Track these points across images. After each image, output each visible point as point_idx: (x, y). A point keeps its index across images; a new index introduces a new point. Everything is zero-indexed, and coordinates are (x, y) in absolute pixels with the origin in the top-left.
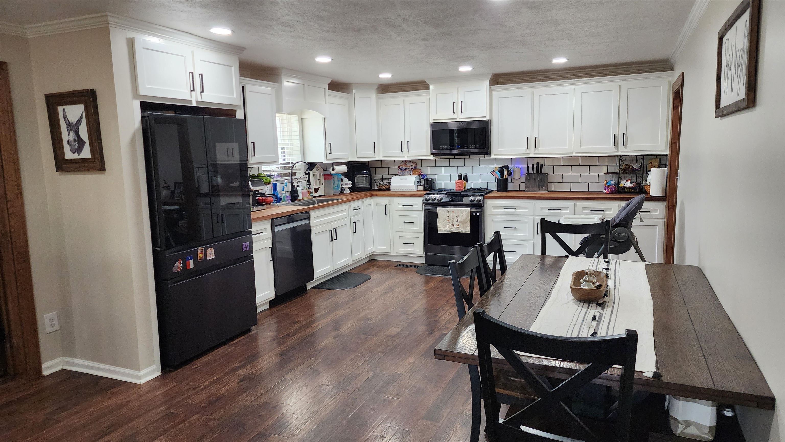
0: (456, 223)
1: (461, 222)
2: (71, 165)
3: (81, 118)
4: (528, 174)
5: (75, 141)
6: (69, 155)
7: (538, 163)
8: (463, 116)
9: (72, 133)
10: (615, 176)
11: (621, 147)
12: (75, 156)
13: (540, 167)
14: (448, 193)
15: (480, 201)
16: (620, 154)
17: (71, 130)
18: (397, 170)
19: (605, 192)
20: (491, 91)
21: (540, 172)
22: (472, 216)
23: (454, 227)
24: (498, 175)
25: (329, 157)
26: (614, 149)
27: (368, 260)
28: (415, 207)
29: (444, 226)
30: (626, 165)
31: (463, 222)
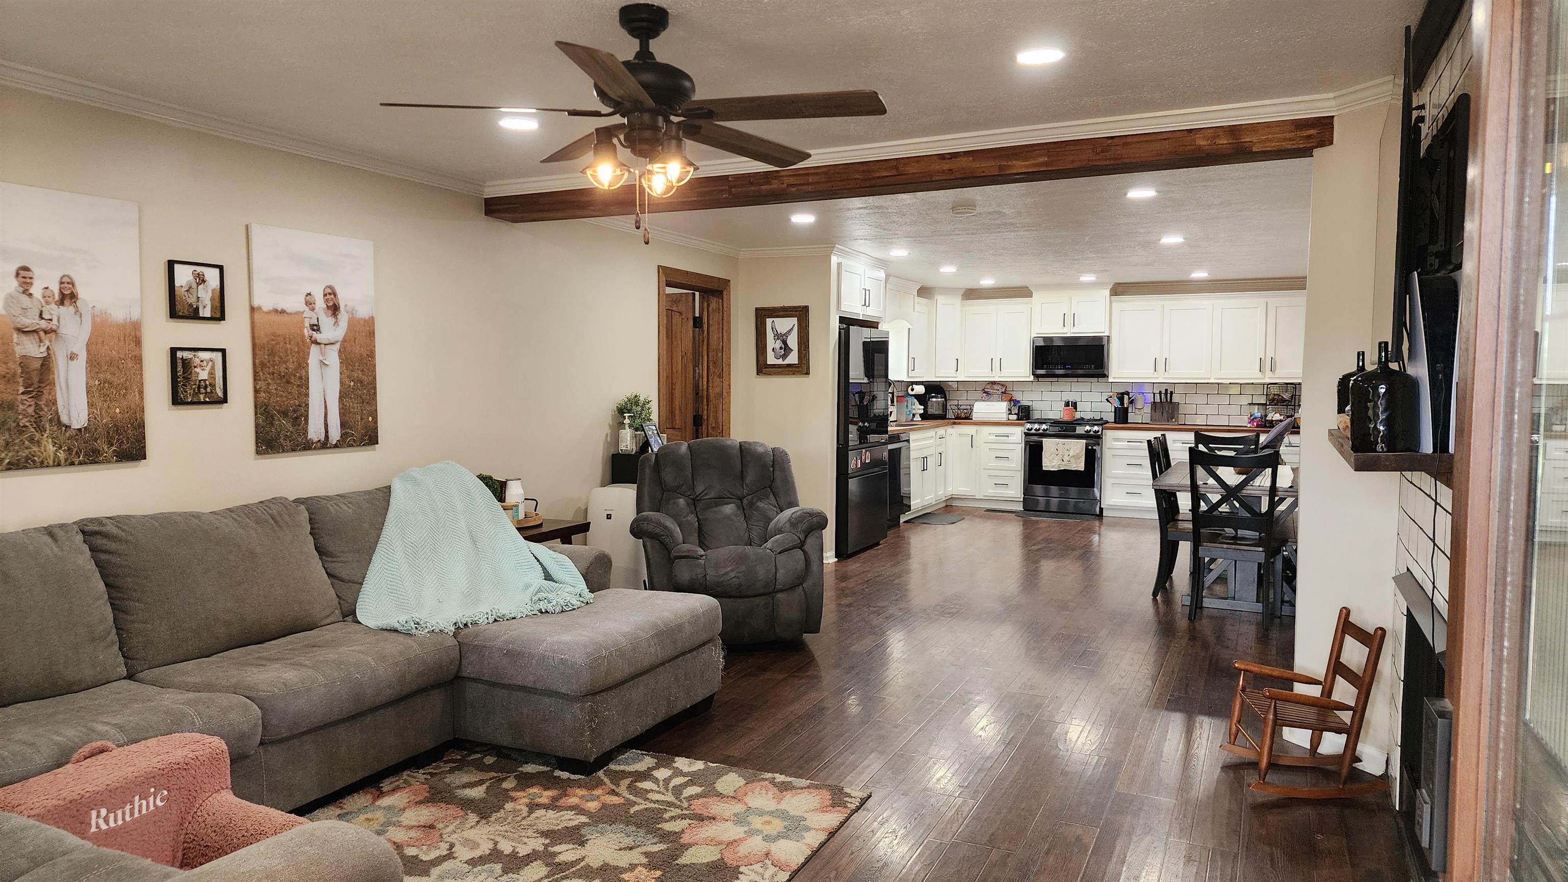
0: (1066, 458)
1: (1073, 456)
2: (773, 369)
3: (792, 329)
4: (1154, 402)
5: (781, 348)
6: (771, 359)
7: (1166, 390)
8: (1075, 330)
9: (779, 342)
10: (1261, 407)
11: (1268, 373)
12: (780, 362)
13: (1169, 395)
14: (1055, 423)
15: (1098, 431)
16: (1268, 381)
17: (778, 339)
18: (980, 394)
19: (1249, 426)
20: (1111, 302)
21: (1169, 400)
22: (1087, 449)
23: (1063, 463)
24: (1117, 404)
25: (912, 374)
26: (1259, 375)
27: (944, 505)
28: (1011, 439)
29: (1051, 461)
30: (1275, 395)
31: (1076, 457)
